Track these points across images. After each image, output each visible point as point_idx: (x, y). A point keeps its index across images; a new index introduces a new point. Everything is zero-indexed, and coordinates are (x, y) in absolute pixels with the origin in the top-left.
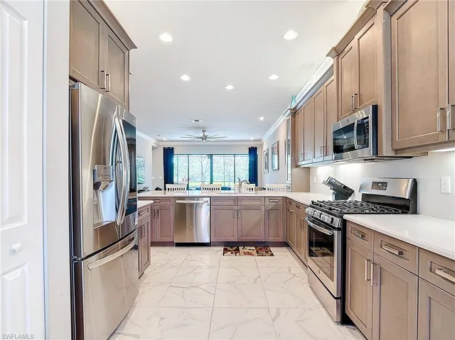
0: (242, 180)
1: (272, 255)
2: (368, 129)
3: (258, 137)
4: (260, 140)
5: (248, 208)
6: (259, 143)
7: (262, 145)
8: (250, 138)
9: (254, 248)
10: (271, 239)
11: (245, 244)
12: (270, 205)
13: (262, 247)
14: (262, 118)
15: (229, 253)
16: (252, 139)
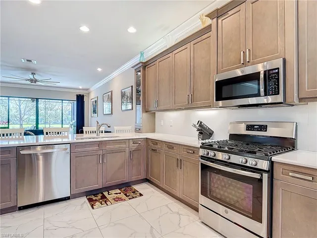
0: (100, 124)
1: (141, 195)
2: (278, 79)
3: (85, 87)
4: (87, 90)
5: (113, 152)
6: (87, 92)
7: (89, 94)
8: (79, 86)
9: (118, 191)
10: (134, 179)
11: (109, 189)
12: (134, 147)
13: (126, 188)
14: (99, 70)
15: (98, 203)
16: (81, 87)
